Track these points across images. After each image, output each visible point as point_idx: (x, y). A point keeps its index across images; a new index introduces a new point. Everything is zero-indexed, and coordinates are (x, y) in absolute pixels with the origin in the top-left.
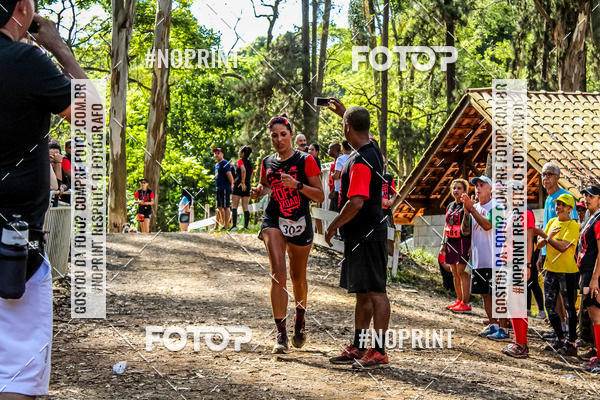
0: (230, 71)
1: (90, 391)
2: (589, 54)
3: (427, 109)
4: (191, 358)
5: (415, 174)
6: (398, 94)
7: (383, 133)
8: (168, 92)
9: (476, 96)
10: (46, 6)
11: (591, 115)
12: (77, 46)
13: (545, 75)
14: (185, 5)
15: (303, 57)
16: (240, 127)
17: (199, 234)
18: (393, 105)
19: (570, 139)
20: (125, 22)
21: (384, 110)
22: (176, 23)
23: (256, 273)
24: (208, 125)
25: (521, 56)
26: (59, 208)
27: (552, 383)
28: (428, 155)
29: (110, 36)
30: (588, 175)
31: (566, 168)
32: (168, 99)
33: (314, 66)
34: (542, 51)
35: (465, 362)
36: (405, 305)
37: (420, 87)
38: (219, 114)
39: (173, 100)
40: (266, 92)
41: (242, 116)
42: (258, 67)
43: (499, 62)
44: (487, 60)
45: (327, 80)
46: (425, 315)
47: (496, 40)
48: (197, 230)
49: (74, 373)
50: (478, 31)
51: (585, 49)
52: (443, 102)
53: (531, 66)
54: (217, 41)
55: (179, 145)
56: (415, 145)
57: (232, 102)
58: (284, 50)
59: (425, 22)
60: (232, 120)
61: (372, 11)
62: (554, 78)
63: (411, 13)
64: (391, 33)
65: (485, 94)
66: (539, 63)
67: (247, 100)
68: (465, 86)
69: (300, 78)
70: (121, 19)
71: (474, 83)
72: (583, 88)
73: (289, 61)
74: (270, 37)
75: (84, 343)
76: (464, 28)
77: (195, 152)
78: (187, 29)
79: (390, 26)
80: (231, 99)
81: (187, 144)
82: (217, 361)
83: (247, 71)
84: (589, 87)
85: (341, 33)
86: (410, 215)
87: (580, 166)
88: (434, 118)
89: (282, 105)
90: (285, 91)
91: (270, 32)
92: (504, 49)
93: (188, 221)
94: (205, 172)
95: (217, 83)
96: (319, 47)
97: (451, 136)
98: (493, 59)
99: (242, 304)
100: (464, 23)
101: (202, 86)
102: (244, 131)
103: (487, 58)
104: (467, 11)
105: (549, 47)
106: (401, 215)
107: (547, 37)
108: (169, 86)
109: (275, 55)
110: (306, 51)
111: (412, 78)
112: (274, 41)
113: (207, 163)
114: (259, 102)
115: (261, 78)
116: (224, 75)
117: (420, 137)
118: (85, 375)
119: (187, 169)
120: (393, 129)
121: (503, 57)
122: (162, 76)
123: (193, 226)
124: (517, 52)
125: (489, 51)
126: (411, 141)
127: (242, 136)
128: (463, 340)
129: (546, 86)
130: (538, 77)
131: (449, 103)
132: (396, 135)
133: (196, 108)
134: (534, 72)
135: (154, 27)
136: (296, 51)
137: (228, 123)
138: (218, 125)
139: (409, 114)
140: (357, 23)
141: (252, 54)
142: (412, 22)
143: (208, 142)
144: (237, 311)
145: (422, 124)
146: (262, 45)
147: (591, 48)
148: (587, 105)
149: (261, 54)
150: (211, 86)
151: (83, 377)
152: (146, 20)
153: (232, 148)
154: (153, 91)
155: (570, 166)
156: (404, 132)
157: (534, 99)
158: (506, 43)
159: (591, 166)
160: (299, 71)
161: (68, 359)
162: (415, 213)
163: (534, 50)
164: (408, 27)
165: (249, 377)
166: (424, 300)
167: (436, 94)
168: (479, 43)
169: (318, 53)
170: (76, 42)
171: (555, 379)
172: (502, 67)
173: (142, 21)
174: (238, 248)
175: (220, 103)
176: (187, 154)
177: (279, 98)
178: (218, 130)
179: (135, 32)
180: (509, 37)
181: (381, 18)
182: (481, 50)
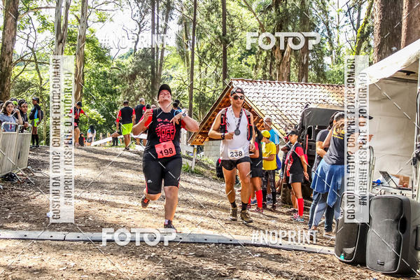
0: (115, 66)
1: (34, 226)
2: (292, 63)
3: (213, 88)
4: (87, 210)
5: (205, 120)
6: (199, 80)
7: (191, 99)
8: (83, 76)
9: (235, 82)
10: (22, 30)
11: (291, 93)
12: (37, 51)
13: (270, 73)
14: (93, 33)
15: (152, 60)
16: (119, 94)
17: (96, 148)
18: (196, 85)
19: (281, 105)
20: (62, 40)
21: (191, 87)
22: (88, 41)
23: (124, 167)
24: (103, 93)
25: (259, 63)
26: (24, 133)
27: (264, 224)
28: (211, 111)
29: (54, 47)
30: (289, 122)
31: (278, 119)
32: (83, 79)
33: (157, 65)
34: (270, 61)
35: (223, 213)
36: (197, 185)
37: (210, 77)
38: (109, 88)
39: (85, 80)
40: (133, 77)
41: (120, 89)
42: (129, 64)
43: (249, 66)
44: (243, 65)
45: (164, 72)
46: (207, 190)
47: (248, 54)
48: (96, 146)
49: (27, 216)
50: (239, 50)
51: (290, 60)
52: (221, 85)
53: (264, 68)
54: (108, 50)
55: (88, 103)
56: (206, 105)
57: (116, 82)
58: (142, 56)
59: (212, 45)
60: (115, 90)
61: (187, 38)
62: (275, 74)
63: (206, 40)
64: (196, 49)
65: (240, 82)
66: (268, 67)
67: (123, 81)
68: (231, 77)
69: (150, 70)
70: (59, 38)
71: (236, 76)
72: (289, 80)
73: (144, 62)
74: (135, 50)
75: (33, 202)
76: (232, 49)
77: (97, 107)
78: (94, 45)
79: (195, 46)
80: (115, 80)
81: (93, 103)
82: (100, 211)
83: (124, 66)
84: (292, 79)
85: (171, 49)
86: (202, 140)
87: (285, 118)
88: (216, 92)
89: (141, 84)
90: (142, 77)
91: (135, 47)
92: (251, 59)
93: (91, 142)
94: (101, 117)
95: (108, 72)
96: (160, 55)
97: (223, 102)
98: (246, 64)
99: (116, 183)
100: (232, 46)
101: (101, 73)
102: (121, 96)
103: (243, 63)
104: (233, 40)
105: (273, 59)
106: (198, 140)
107: (272, 54)
108: (83, 73)
109: (137, 59)
110: (153, 57)
111: (206, 72)
112: (137, 52)
113: (102, 112)
114: (129, 82)
115: (130, 70)
116: (112, 68)
117: (209, 101)
118: (32, 218)
119: (92, 115)
120: (196, 97)
121: (251, 63)
122: (80, 67)
123: (94, 143)
124: (258, 60)
125: (244, 60)
126: (204, 103)
127: (120, 99)
128: (224, 203)
129: (271, 79)
130: (267, 74)
131: (224, 85)
132: (197, 101)
133: (98, 84)
134: (266, 71)
135: (77, 43)
136: (148, 57)
137: (114, 93)
138: (108, 93)
139: (205, 90)
140: (180, 43)
141: (127, 58)
142: (206, 44)
143: (103, 101)
144: (113, 187)
145: (210, 95)
146: (131, 54)
147: (293, 60)
148: (290, 89)
149: (131, 58)
150: (105, 73)
151: (32, 219)
152: (72, 39)
153: (115, 105)
154: (76, 75)
155: (280, 118)
156: (201, 99)
157: (264, 84)
158: (253, 56)
159: (290, 118)
160: (150, 67)
161: (24, 209)
162: (205, 139)
163: (266, 60)
164: (205, 47)
165: (115, 220)
166: (207, 182)
167: (217, 80)
168: (239, 56)
169: (159, 58)
170: (37, 49)
171: (266, 222)
172: (250, 68)
173: (70, 40)
174: (115, 155)
175: (109, 82)
176: (92, 108)
177: (139, 80)
178: (108, 96)
179: (67, 45)
180: (254, 53)
181: (191, 42)
182: (240, 59)
